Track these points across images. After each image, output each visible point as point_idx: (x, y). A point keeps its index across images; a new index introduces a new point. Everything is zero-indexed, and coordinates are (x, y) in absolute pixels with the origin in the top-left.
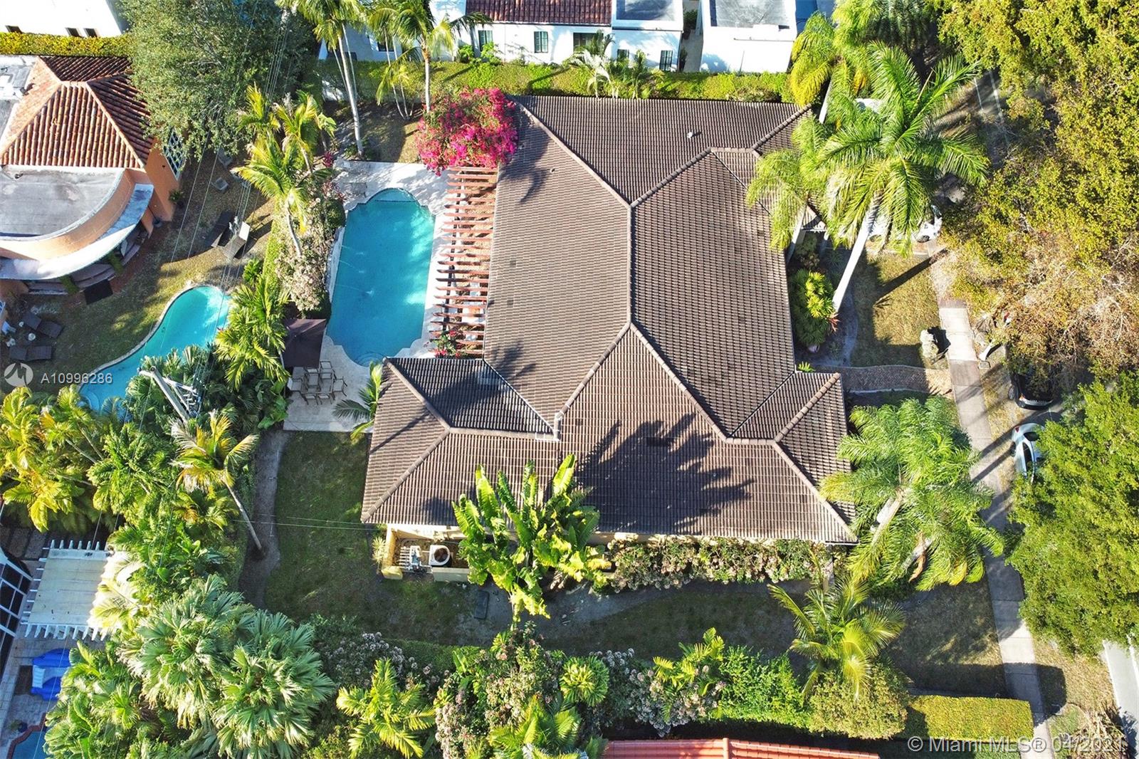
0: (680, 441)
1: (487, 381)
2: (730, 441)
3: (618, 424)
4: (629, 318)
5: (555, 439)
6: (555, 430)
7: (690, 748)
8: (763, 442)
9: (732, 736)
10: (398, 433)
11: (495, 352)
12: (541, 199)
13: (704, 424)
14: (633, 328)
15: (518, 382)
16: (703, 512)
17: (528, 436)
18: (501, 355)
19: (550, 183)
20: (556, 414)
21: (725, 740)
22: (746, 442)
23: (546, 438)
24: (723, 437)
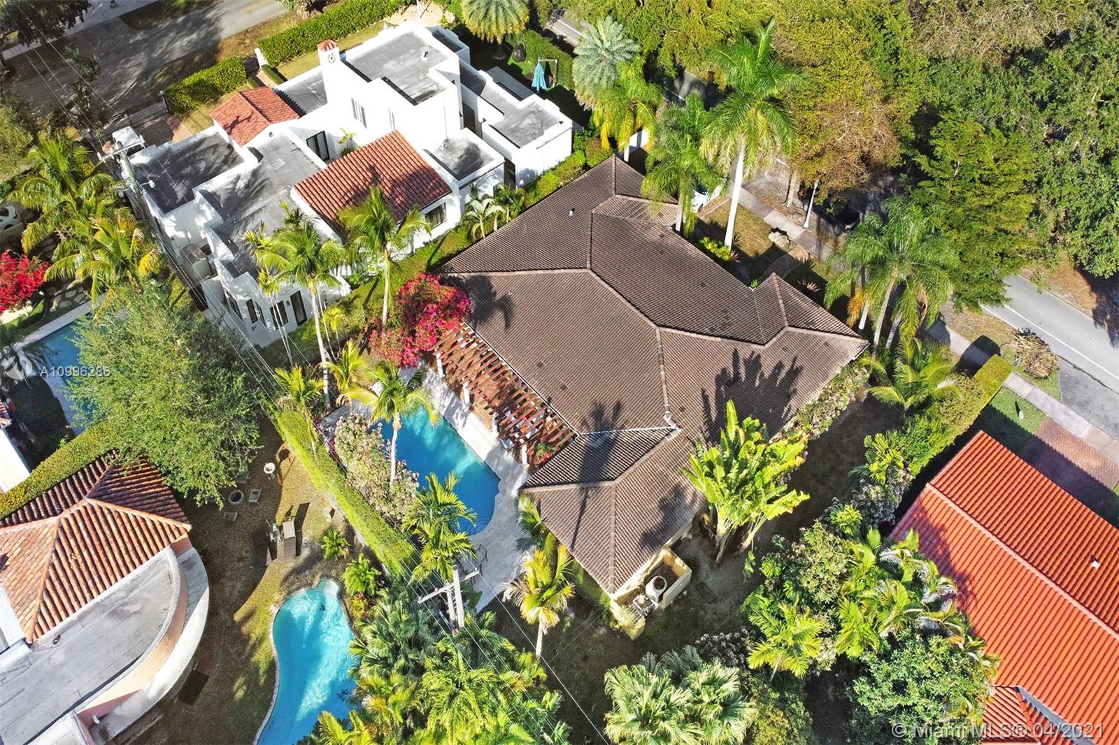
0: (742, 370)
1: (599, 442)
2: (767, 346)
3: (703, 391)
4: (654, 326)
5: (679, 431)
6: (673, 426)
7: (916, 509)
8: (782, 332)
9: (929, 480)
10: (579, 521)
11: (584, 423)
12: (518, 315)
13: (745, 351)
14: (663, 329)
15: (619, 424)
16: (789, 397)
17: (663, 443)
18: (591, 421)
19: (516, 300)
20: (665, 417)
21: (927, 485)
22: (774, 339)
23: (673, 435)
24: (762, 348)
